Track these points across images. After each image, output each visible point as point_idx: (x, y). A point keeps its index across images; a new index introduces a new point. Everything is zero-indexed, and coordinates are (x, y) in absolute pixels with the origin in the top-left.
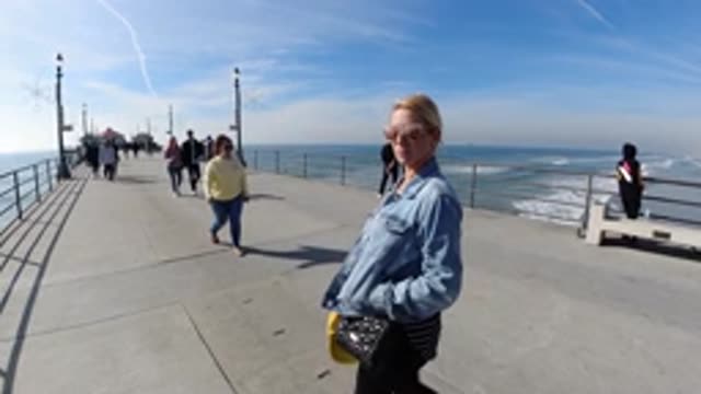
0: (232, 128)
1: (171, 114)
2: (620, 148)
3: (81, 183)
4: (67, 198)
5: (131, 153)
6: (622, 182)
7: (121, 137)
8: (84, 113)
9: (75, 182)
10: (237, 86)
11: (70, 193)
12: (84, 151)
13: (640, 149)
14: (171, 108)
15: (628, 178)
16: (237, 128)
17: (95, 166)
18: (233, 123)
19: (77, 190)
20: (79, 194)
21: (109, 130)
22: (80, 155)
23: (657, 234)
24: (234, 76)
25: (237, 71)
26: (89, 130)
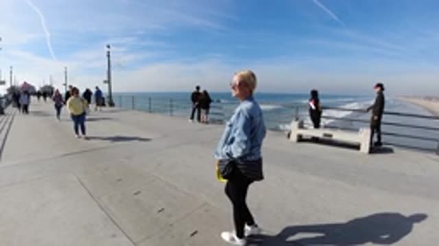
0: (105, 82)
1: (66, 73)
2: (309, 93)
3: (11, 117)
4: (4, 125)
5: (42, 98)
6: (311, 110)
7: (33, 88)
8: (11, 72)
9: (8, 116)
10: (109, 56)
11: (6, 122)
12: (10, 97)
13: (320, 93)
14: (66, 68)
15: (313, 107)
16: (109, 82)
17: (19, 106)
18: (106, 78)
19: (9, 120)
20: (11, 123)
21: (25, 83)
22: (8, 100)
23: (325, 135)
24: (107, 49)
25: (109, 47)
26: (13, 84)
